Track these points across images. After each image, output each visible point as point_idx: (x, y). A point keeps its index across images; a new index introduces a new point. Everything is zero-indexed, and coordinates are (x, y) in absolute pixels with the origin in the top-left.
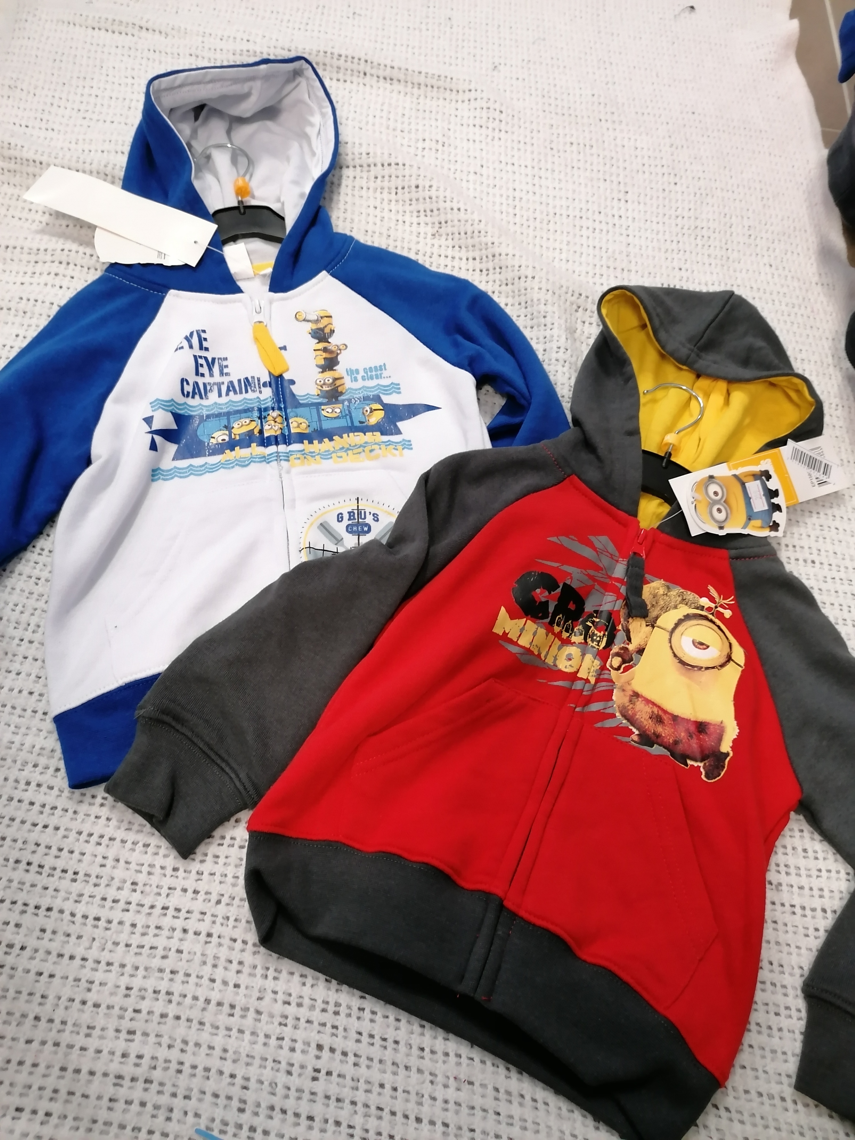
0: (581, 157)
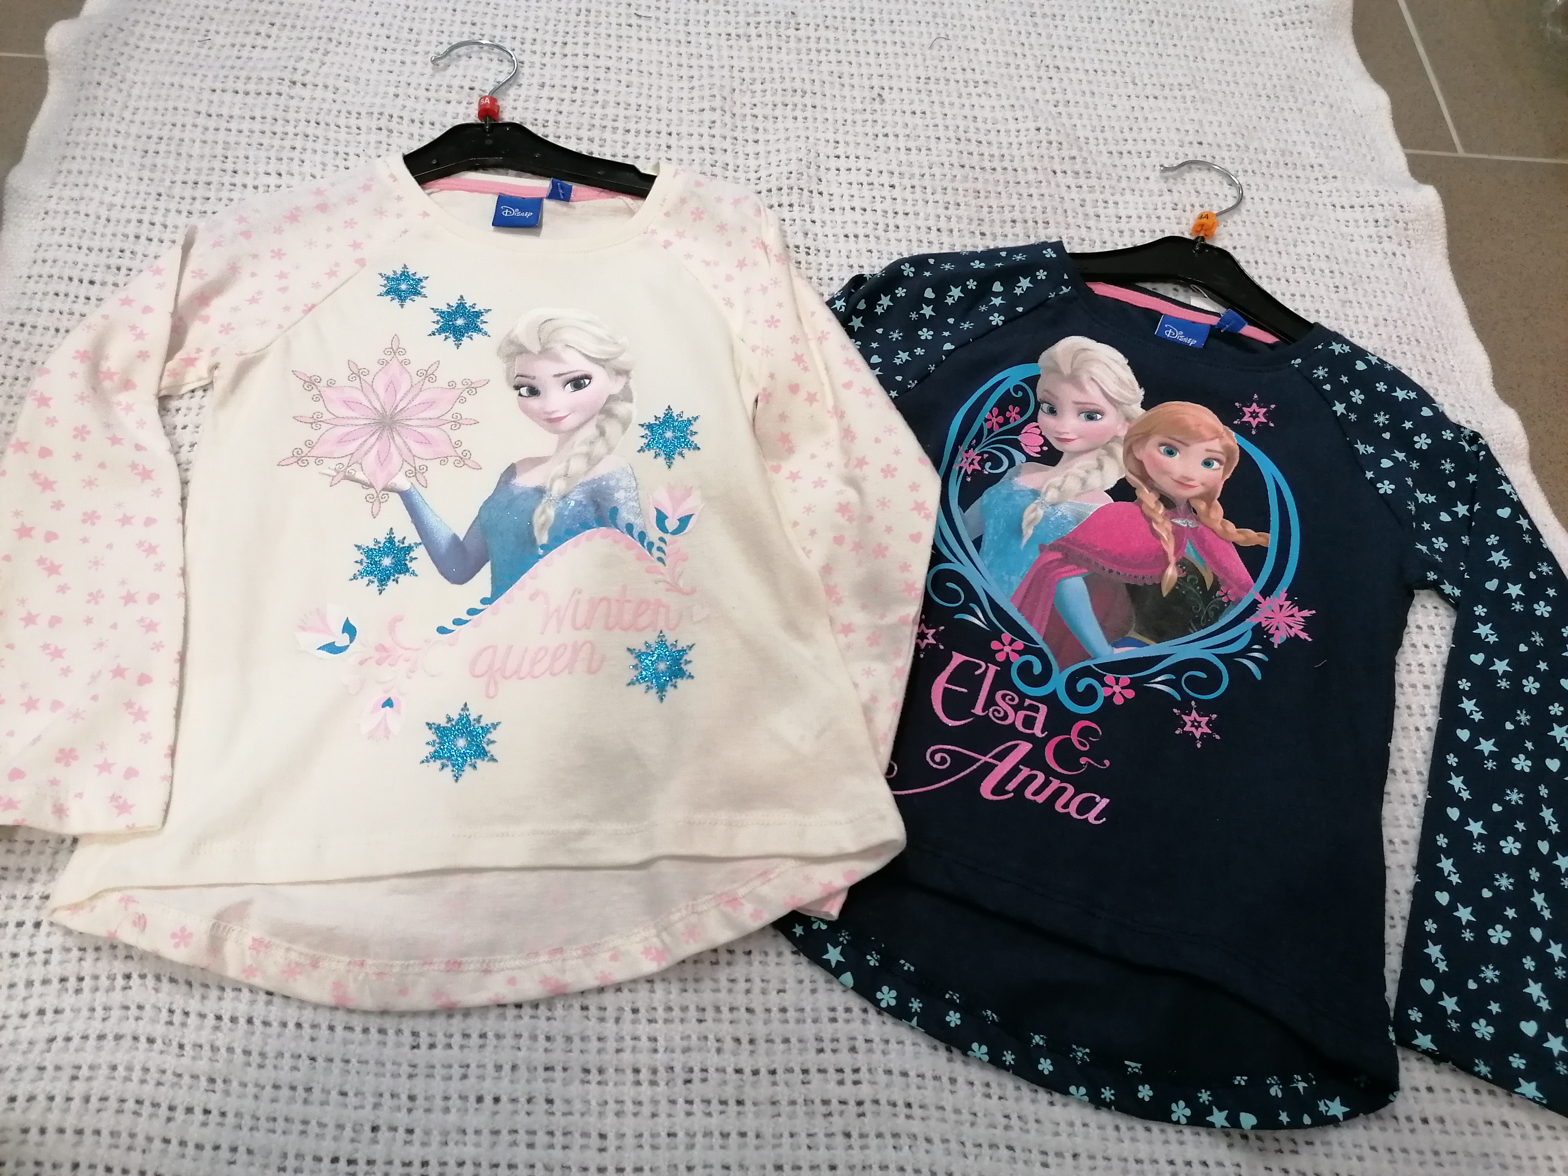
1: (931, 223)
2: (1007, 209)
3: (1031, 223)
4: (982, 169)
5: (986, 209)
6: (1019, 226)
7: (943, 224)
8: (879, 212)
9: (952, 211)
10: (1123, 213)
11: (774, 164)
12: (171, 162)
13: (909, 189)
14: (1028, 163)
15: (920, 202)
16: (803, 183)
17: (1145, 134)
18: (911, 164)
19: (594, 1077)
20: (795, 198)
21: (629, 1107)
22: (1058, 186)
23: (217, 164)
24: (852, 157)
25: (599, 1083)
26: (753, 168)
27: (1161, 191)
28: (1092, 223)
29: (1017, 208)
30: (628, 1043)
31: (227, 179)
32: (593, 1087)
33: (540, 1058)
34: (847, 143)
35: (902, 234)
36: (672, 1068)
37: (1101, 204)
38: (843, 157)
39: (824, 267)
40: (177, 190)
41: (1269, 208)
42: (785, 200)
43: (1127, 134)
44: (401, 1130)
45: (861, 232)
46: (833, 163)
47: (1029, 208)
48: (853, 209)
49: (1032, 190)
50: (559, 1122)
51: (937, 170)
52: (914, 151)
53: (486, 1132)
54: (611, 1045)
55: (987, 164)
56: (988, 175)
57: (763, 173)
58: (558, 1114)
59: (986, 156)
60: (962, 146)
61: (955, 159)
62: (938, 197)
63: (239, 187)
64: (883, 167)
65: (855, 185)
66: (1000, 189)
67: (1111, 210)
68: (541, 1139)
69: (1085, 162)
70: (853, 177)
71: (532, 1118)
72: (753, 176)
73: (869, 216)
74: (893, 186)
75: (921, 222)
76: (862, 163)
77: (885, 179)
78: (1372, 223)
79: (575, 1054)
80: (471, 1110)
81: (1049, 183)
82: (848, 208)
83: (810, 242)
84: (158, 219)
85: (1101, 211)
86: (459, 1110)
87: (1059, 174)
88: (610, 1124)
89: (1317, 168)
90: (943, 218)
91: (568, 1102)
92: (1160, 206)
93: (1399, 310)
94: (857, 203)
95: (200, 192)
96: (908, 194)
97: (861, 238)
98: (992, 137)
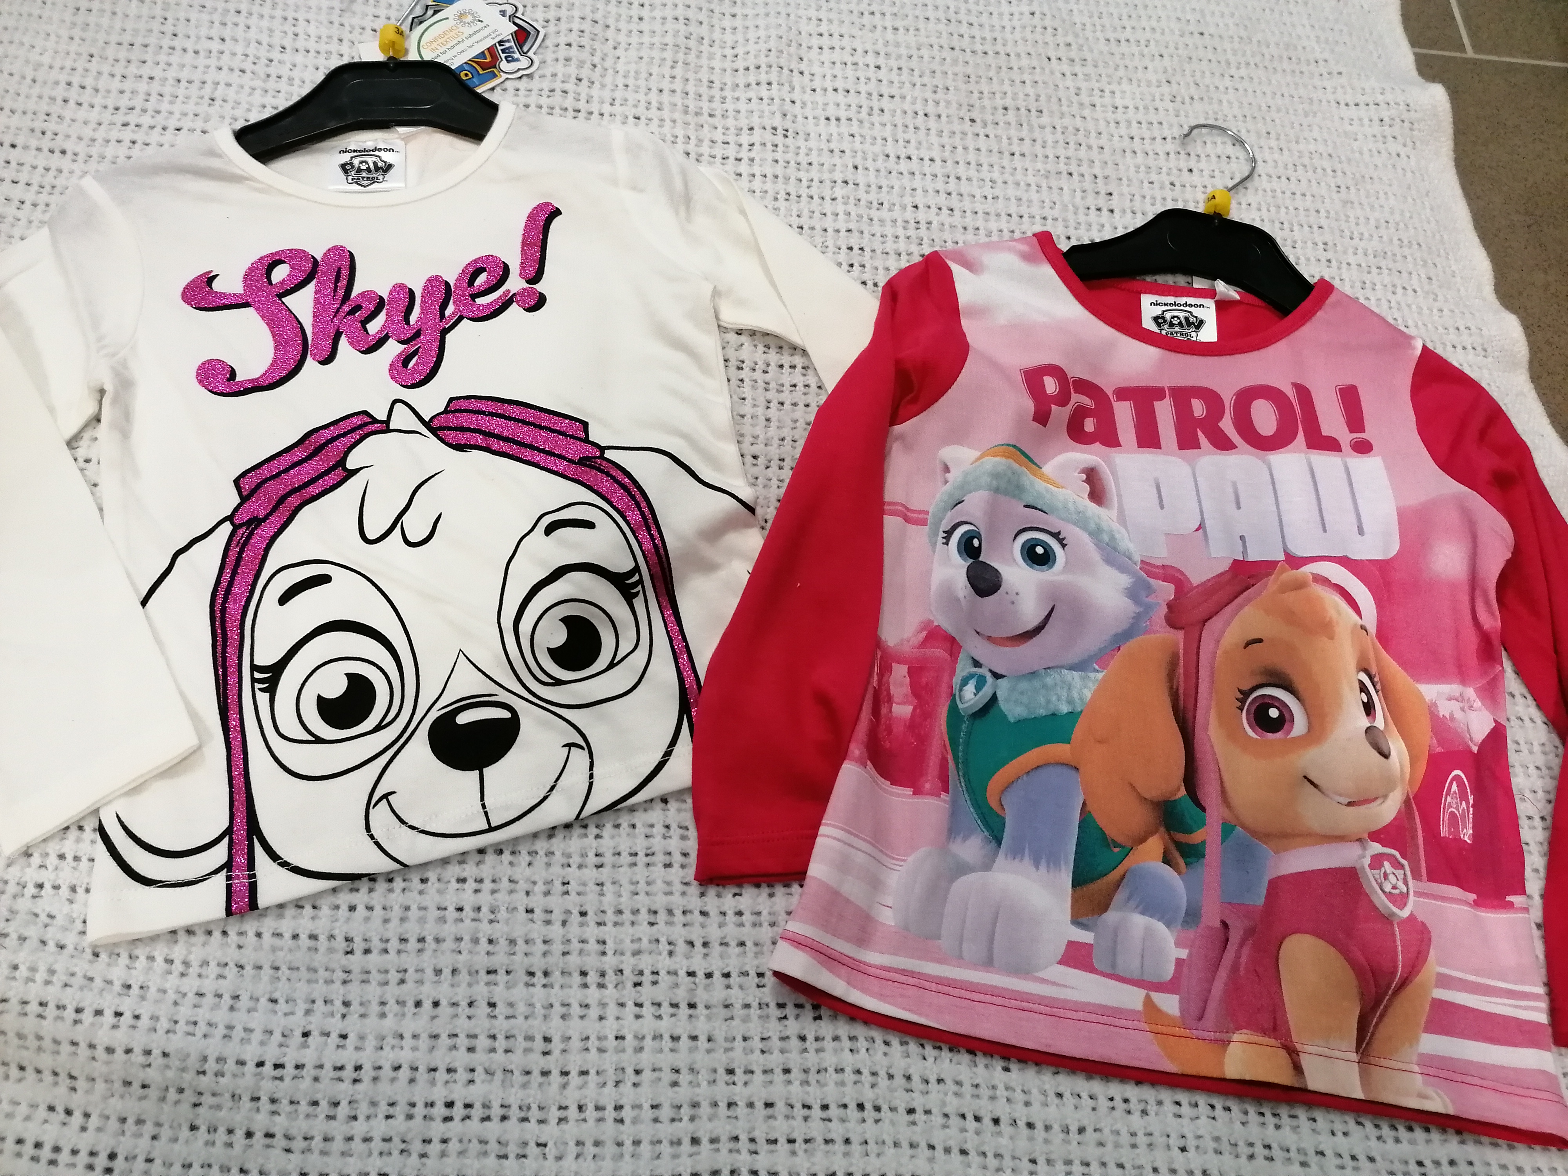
0: (1024, 133)
1: (919, 107)
2: (998, 95)
3: (1023, 111)
4: (973, 52)
5: (976, 95)
6: (1011, 113)
7: (931, 109)
8: (863, 95)
9: (940, 95)
10: (1119, 102)
11: (752, 40)
12: (105, 21)
13: (895, 70)
14: (1021, 48)
15: (907, 85)
16: (783, 62)
17: (1144, 23)
18: (897, 45)
19: (539, 979)
20: (774, 77)
21: (576, 1010)
22: (1052, 73)
23: (156, 26)
24: (836, 36)
25: (544, 986)
26: (730, 44)
27: (1159, 81)
28: (1087, 112)
29: (1009, 94)
30: (575, 946)
31: (166, 42)
32: (538, 991)
33: (482, 962)
34: (830, 21)
35: (887, 117)
36: (621, 971)
37: (1097, 92)
38: (826, 35)
39: (803, 151)
40: (111, 52)
41: (1271, 103)
42: (763, 78)
43: (1125, 22)
44: (334, 1036)
45: (843, 115)
46: (815, 41)
47: (1021, 96)
48: (835, 90)
49: (1026, 77)
50: (501, 1025)
51: (925, 52)
52: (901, 30)
53: (424, 1036)
54: (557, 948)
55: (979, 48)
56: (979, 59)
57: (740, 50)
58: (501, 1018)
59: (978, 39)
60: (953, 27)
61: (944, 41)
62: (926, 80)
63: (178, 52)
64: (868, 47)
65: (838, 64)
66: (992, 74)
67: (1107, 100)
68: (483, 1042)
69: (1080, 48)
70: (836, 56)
71: (473, 1021)
72: (729, 52)
73: (852, 98)
74: (878, 67)
75: (907, 106)
76: (846, 42)
77: (871, 59)
78: (1376, 122)
79: (519, 958)
80: (409, 1015)
81: (1043, 69)
82: (830, 89)
83: (788, 124)
84: (89, 82)
85: (1097, 100)
86: (396, 1015)
87: (1054, 60)
88: (555, 1028)
89: (1321, 63)
90: (931, 102)
91: (511, 1005)
92: (1157, 97)
93: (1402, 213)
94: (840, 84)
95: (136, 54)
96: (894, 76)
97: (843, 120)
98: (984, 18)
